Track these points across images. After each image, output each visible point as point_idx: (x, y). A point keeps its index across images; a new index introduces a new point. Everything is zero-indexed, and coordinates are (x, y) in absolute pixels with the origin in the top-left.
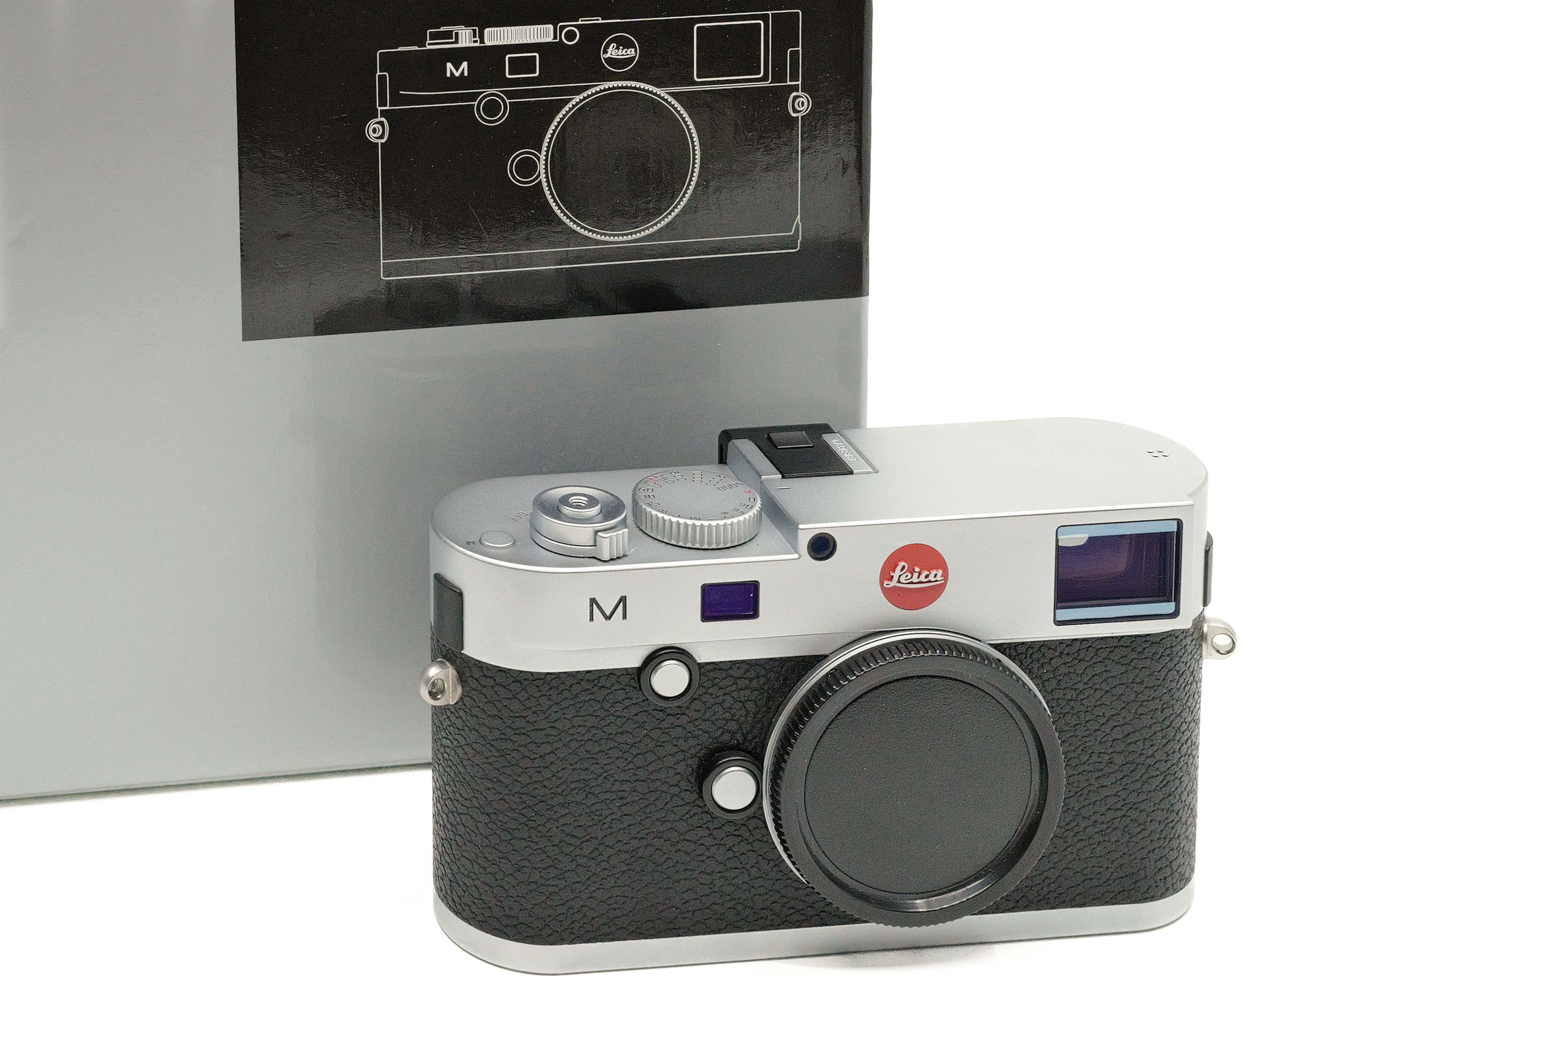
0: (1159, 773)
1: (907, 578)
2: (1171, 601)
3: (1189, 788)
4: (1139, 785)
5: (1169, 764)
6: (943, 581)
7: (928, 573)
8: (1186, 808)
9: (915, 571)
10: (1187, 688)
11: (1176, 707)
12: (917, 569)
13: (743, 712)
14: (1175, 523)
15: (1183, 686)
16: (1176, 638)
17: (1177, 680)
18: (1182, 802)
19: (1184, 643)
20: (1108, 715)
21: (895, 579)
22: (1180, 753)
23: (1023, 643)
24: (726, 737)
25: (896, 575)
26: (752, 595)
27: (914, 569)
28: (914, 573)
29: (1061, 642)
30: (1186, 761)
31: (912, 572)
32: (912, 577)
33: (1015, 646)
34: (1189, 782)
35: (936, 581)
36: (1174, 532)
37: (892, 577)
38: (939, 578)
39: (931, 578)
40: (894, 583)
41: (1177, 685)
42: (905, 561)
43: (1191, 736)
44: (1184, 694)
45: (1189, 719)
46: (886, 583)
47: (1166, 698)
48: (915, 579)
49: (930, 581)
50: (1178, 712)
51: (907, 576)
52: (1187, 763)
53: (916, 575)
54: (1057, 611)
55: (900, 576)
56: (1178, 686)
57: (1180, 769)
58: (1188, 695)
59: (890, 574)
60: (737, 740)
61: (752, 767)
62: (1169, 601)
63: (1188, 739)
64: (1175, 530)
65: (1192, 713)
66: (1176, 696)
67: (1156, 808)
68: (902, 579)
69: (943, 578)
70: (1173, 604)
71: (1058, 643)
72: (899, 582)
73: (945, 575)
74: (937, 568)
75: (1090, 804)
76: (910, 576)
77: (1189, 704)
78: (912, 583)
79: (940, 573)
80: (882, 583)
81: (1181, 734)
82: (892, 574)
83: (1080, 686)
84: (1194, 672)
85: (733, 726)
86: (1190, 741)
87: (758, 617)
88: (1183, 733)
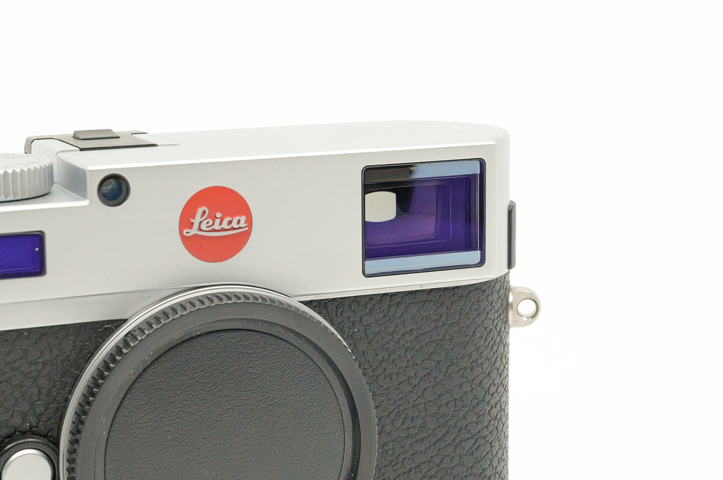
0: (470, 436)
1: (208, 225)
2: (478, 250)
3: (499, 455)
4: (451, 449)
5: (480, 427)
6: (247, 229)
7: (231, 219)
8: (497, 475)
9: (217, 216)
10: (495, 348)
11: (485, 365)
12: (219, 215)
13: (35, 390)
14: (478, 164)
15: (491, 345)
16: (483, 292)
17: (485, 337)
18: (493, 468)
19: (490, 298)
20: (420, 375)
21: (196, 226)
22: (490, 416)
23: (334, 300)
24: (17, 421)
25: (196, 221)
26: (37, 249)
27: (215, 215)
28: (216, 220)
29: (371, 297)
30: (496, 425)
31: (214, 218)
32: (213, 224)
33: (325, 303)
34: (499, 449)
35: (240, 228)
36: (478, 174)
37: (192, 223)
38: (242, 224)
39: (234, 225)
40: (194, 231)
41: (485, 343)
42: (206, 206)
43: (499, 400)
44: (492, 353)
45: (497, 381)
46: (185, 231)
47: (475, 356)
48: (217, 227)
49: (233, 229)
50: (487, 372)
51: (208, 223)
52: (497, 428)
53: (218, 221)
54: (366, 262)
55: (201, 222)
56: (487, 344)
57: (491, 432)
58: (496, 355)
59: (190, 220)
60: (30, 422)
61: (47, 450)
62: (475, 249)
63: (496, 404)
64: (479, 172)
65: (500, 376)
66: (484, 354)
67: (468, 473)
68: (203, 227)
69: (246, 225)
70: (479, 252)
71: (367, 299)
72: (200, 229)
73: (249, 221)
74: (240, 215)
75: (405, 472)
76: (211, 222)
77: (497, 365)
78: (214, 231)
79: (243, 219)
80: (181, 232)
81: (491, 396)
82: (192, 221)
83: (391, 346)
84: (501, 333)
85: (25, 406)
86: (498, 405)
87: (45, 273)
88: (492, 395)
